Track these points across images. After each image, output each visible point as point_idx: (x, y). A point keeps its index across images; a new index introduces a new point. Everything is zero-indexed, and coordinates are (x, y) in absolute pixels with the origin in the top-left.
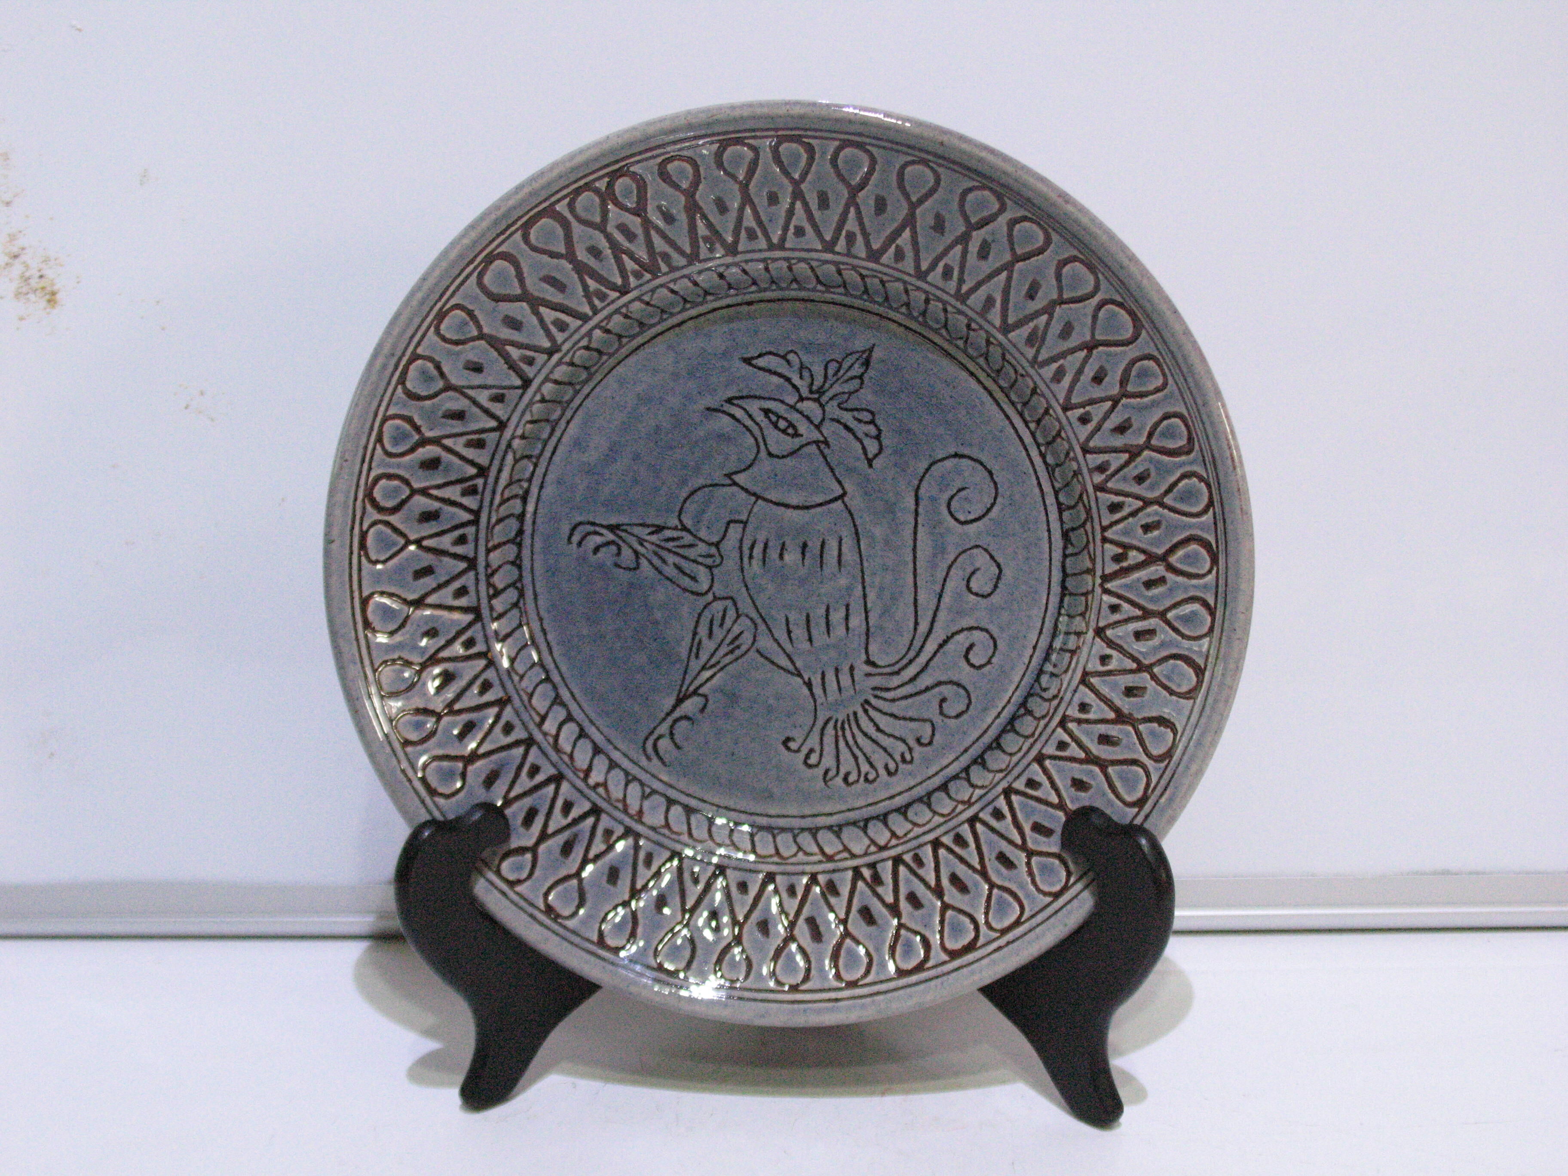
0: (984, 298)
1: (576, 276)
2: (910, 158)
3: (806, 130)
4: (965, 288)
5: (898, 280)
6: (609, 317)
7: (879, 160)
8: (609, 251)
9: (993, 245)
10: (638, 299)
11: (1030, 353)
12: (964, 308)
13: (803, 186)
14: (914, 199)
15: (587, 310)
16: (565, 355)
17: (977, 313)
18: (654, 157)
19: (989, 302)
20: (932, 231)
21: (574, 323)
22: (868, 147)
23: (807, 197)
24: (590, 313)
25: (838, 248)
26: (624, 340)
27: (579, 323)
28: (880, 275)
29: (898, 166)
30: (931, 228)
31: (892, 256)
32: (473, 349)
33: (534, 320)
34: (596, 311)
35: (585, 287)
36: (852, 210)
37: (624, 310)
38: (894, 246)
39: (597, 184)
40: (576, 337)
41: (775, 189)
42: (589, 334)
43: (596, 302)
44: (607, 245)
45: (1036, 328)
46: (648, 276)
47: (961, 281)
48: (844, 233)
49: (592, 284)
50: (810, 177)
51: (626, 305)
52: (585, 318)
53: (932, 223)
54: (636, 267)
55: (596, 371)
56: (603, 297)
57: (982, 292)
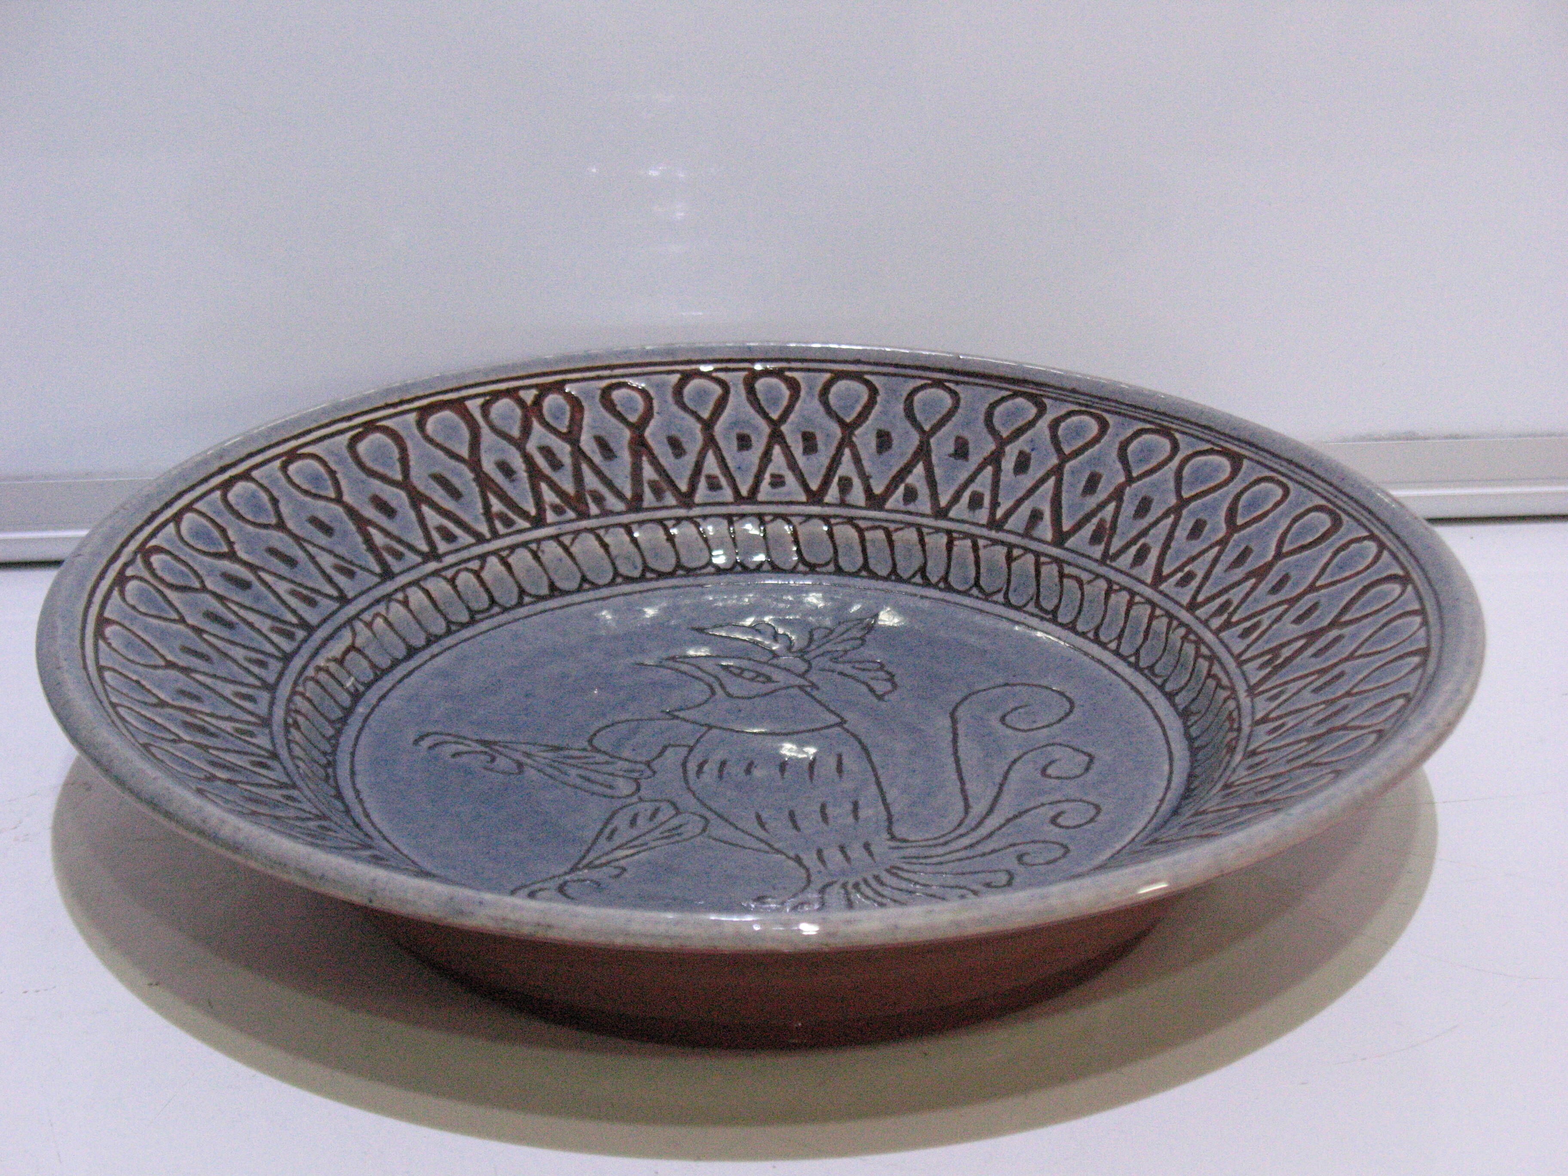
0: (1028, 513)
1: (477, 489)
2: (920, 382)
3: (788, 360)
4: (999, 513)
5: (909, 525)
6: (512, 548)
7: (881, 391)
8: (525, 475)
9: (1033, 454)
10: (556, 538)
11: (1097, 551)
12: (1001, 536)
13: (784, 428)
14: (927, 428)
15: (484, 529)
16: (446, 568)
17: (1018, 534)
18: (599, 378)
19: (1036, 516)
20: (952, 459)
21: (466, 539)
22: (867, 377)
23: (789, 440)
24: (488, 535)
25: (827, 499)
26: (527, 599)
27: (471, 540)
28: (885, 524)
29: (905, 395)
30: (950, 456)
31: (901, 499)
32: (325, 508)
33: (412, 515)
34: (495, 535)
35: (487, 506)
36: (847, 451)
37: (534, 546)
38: (902, 488)
39: (522, 394)
40: (465, 554)
41: (746, 431)
42: (483, 557)
43: (499, 526)
44: (523, 467)
45: (1102, 522)
46: (571, 514)
47: (995, 504)
48: (836, 479)
49: (497, 506)
50: (792, 417)
51: (538, 541)
52: (480, 539)
53: (952, 450)
54: (557, 501)
55: (482, 620)
56: (508, 523)
57: (1025, 510)
